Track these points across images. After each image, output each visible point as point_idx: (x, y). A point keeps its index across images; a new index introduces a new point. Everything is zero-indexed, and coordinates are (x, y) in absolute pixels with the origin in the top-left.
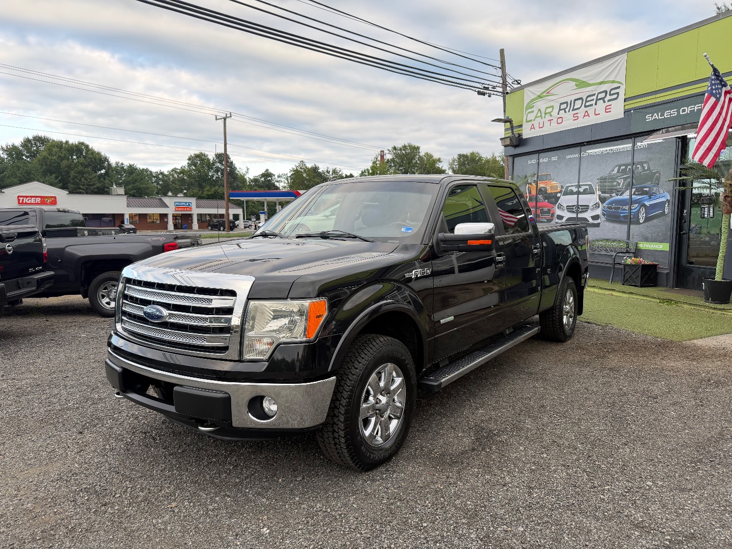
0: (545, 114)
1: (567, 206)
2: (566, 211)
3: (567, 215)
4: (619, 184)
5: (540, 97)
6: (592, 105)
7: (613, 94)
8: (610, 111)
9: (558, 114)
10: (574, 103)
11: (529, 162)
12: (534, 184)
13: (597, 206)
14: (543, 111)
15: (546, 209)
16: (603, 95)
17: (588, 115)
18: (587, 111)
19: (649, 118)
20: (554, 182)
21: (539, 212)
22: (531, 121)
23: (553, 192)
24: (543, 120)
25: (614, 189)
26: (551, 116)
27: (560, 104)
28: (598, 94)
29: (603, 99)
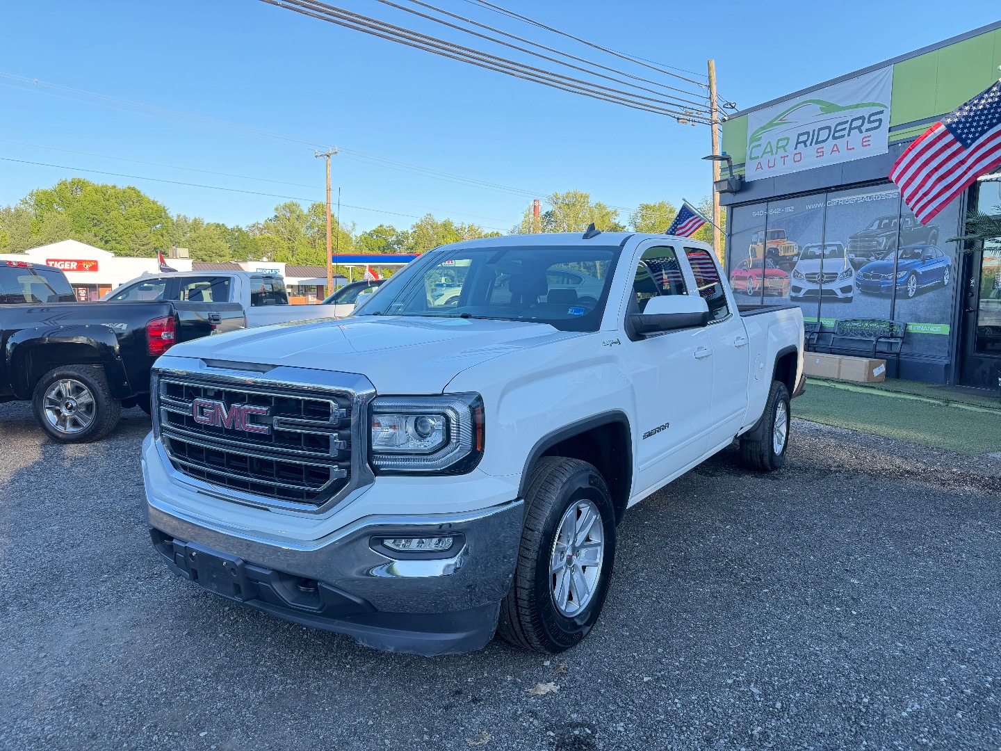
0: (778, 148)
1: (806, 274)
2: (806, 280)
3: (807, 286)
4: (880, 244)
5: (771, 124)
6: (843, 136)
7: (873, 121)
8: (870, 145)
9: (796, 149)
10: (818, 134)
11: (754, 214)
12: (760, 244)
13: (848, 274)
14: (774, 144)
16: (859, 123)
17: (838, 150)
18: (836, 145)
20: (789, 242)
22: (757, 158)
23: (786, 254)
24: (775, 156)
25: (873, 251)
26: (786, 151)
27: (799, 135)
28: (853, 121)
29: (859, 128)
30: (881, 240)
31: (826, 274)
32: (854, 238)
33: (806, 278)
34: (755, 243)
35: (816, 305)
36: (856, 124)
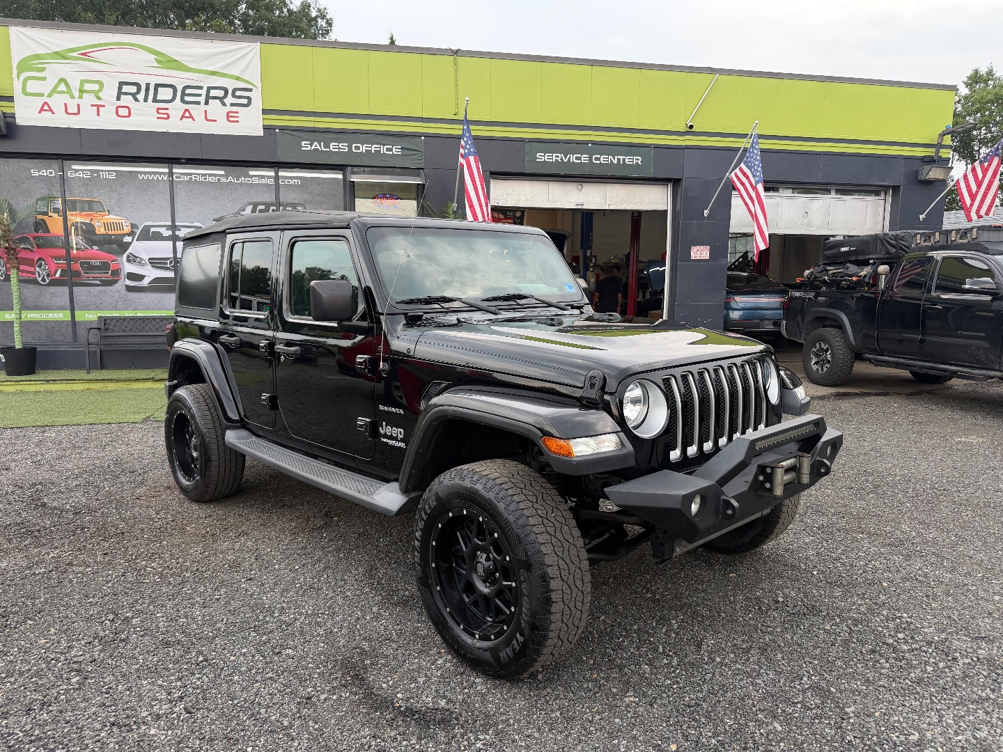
0: (82, 91)
1: (150, 259)
2: (149, 266)
3: (151, 274)
5: (61, 55)
6: (198, 103)
7: (240, 97)
8: (238, 121)
9: (118, 99)
10: (156, 90)
11: (35, 173)
12: (55, 215)
14: (75, 85)
15: (97, 263)
16: (221, 93)
17: (191, 117)
18: (186, 110)
19: (306, 145)
20: (111, 216)
21: (77, 267)
22: (42, 95)
23: (110, 232)
24: (78, 101)
26: (99, 98)
27: (121, 84)
28: (209, 89)
29: (221, 99)
33: (150, 263)
34: (46, 214)
35: (173, 296)
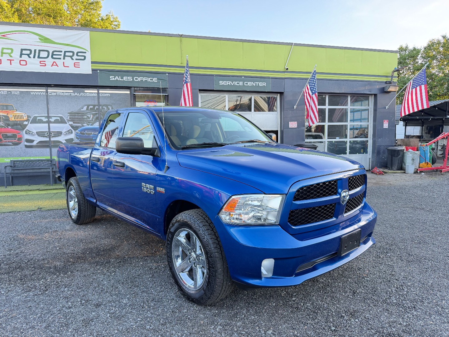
0: (2, 53)
1: (37, 132)
2: (36, 136)
3: (37, 139)
4: (89, 118)
6: (60, 59)
7: (80, 56)
8: (79, 67)
9: (21, 57)
10: (39, 53)
13: (70, 132)
16: (71, 54)
17: (57, 65)
18: (54, 62)
19: (112, 78)
20: (17, 112)
23: (17, 120)
24: (1, 58)
25: (86, 121)
26: (11, 56)
27: (22, 50)
28: (65, 52)
29: (71, 57)
30: (89, 116)
31: (53, 132)
32: (71, 114)
33: (37, 134)
35: (48, 149)
36: (67, 54)
